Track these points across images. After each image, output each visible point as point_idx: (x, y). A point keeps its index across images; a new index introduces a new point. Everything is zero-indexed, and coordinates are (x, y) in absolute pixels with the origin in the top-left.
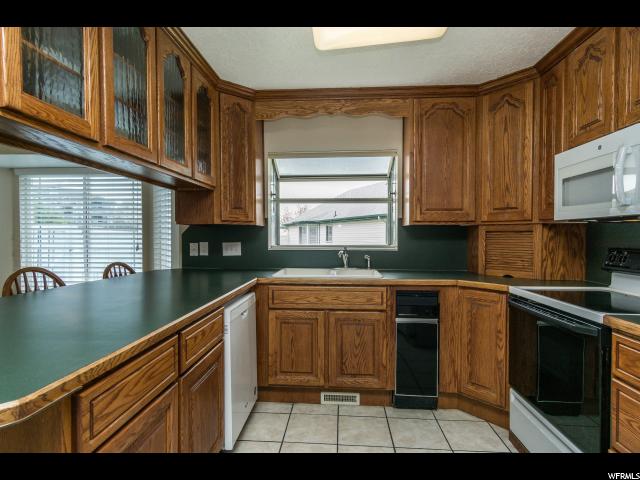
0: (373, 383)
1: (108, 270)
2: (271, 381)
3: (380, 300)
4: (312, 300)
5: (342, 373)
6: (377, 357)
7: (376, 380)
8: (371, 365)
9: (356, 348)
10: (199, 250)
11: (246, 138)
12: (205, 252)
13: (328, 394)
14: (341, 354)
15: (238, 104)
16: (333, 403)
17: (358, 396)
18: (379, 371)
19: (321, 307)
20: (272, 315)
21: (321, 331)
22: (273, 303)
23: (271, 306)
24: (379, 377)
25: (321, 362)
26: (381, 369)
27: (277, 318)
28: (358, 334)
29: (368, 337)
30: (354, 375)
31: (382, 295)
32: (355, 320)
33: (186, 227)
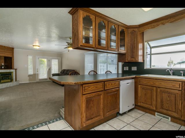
0: (175, 115)
1: (106, 72)
2: (139, 104)
3: (179, 86)
4: (152, 83)
5: (162, 108)
6: (177, 106)
7: (176, 114)
8: (174, 108)
9: (168, 101)
10: (126, 68)
11: (136, 39)
12: (127, 69)
13: (158, 113)
14: (162, 101)
15: (134, 30)
16: (160, 117)
17: (170, 118)
18: (178, 111)
19: (155, 86)
20: (139, 86)
21: (155, 93)
22: (140, 83)
23: (139, 84)
24: (177, 114)
25: (154, 103)
26: (179, 111)
27: (141, 87)
28: (169, 97)
29: (173, 98)
30: (167, 110)
31: (180, 85)
32: (168, 92)
33: (123, 63)
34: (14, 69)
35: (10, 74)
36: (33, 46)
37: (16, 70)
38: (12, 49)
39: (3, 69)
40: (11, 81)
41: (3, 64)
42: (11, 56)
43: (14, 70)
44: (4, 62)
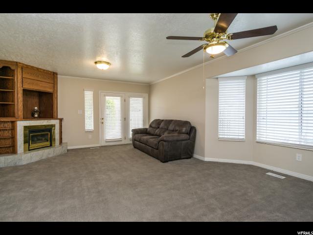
34: (57, 119)
35: (49, 129)
36: (96, 63)
37: (61, 120)
38: (53, 76)
39: (36, 118)
40: (51, 145)
41: (36, 108)
42: (50, 90)
43: (58, 121)
44: (37, 104)
